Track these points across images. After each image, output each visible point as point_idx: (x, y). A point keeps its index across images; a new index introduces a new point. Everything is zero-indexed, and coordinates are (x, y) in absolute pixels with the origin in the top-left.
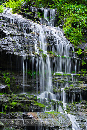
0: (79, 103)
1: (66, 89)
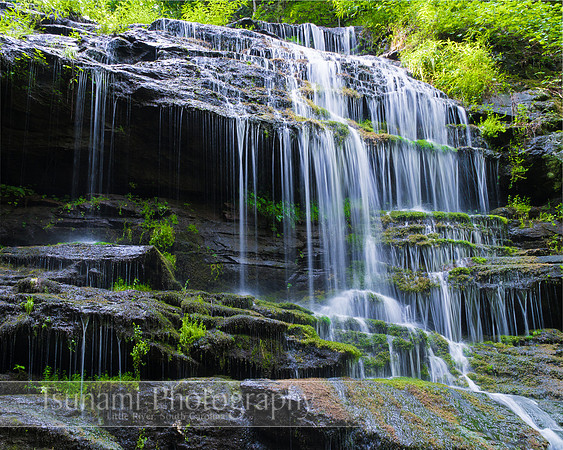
0: (527, 340)
1: (457, 277)
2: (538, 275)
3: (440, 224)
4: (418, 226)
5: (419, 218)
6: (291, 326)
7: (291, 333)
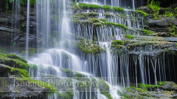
2: (163, 48)
3: (107, 13)
4: (95, 13)
5: (95, 8)
6: (13, 69)
7: (12, 73)
